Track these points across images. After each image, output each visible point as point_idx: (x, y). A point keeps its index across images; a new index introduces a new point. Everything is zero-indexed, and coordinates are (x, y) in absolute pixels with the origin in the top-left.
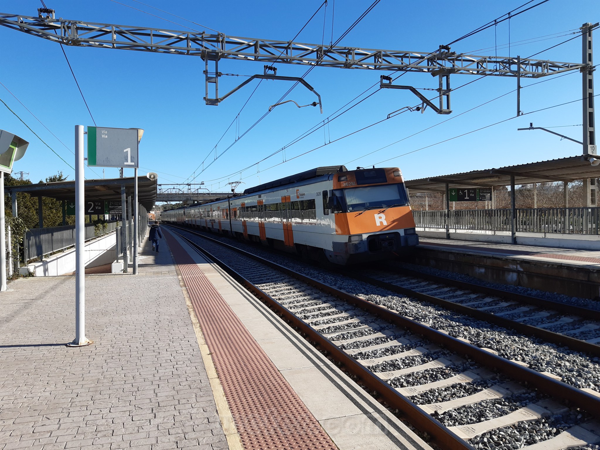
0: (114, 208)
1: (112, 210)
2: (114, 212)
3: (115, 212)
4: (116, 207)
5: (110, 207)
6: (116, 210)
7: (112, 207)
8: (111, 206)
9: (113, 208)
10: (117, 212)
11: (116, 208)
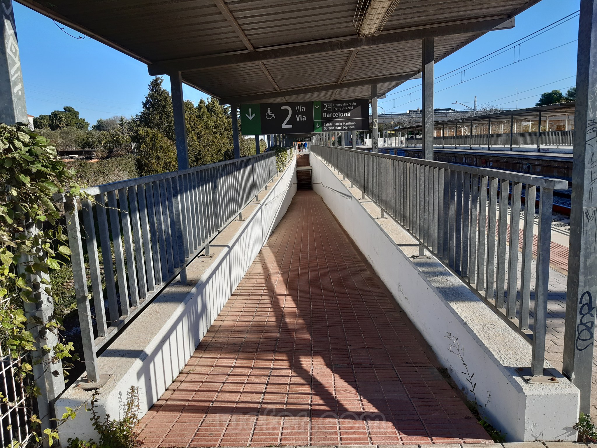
0: (332, 118)
1: (329, 122)
2: (333, 126)
3: (335, 126)
4: (336, 115)
5: (325, 115)
6: (336, 122)
7: (328, 116)
8: (327, 112)
9: (330, 118)
10: (338, 126)
11: (336, 118)
